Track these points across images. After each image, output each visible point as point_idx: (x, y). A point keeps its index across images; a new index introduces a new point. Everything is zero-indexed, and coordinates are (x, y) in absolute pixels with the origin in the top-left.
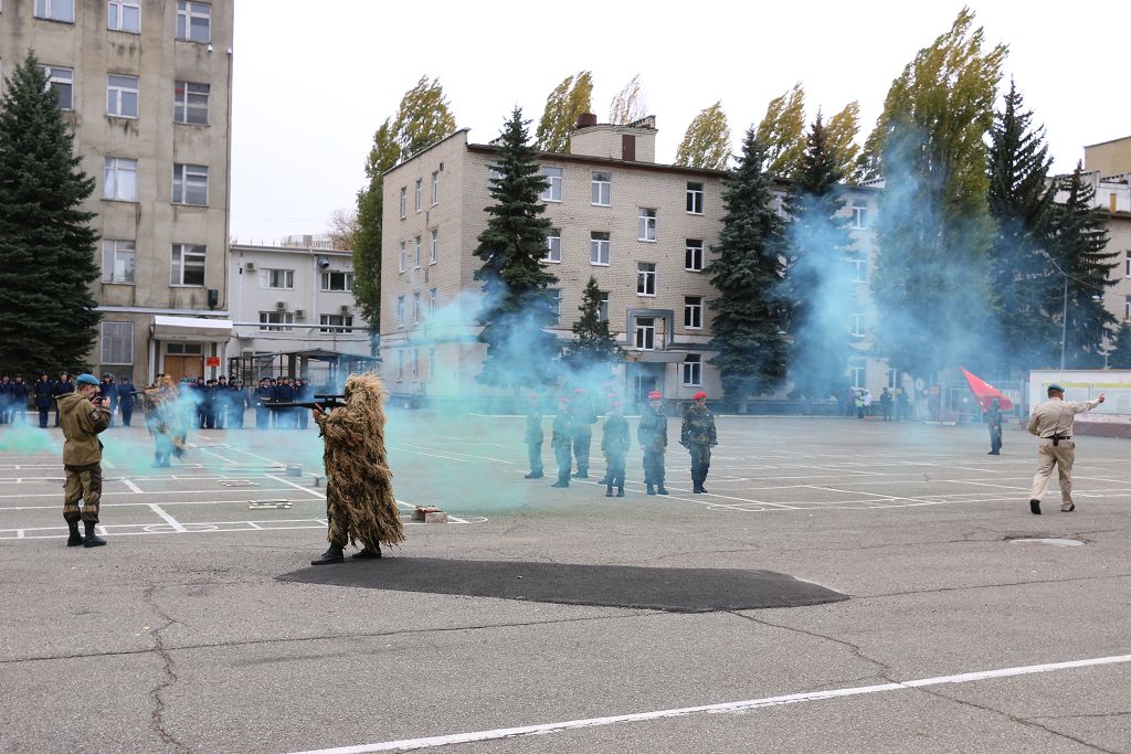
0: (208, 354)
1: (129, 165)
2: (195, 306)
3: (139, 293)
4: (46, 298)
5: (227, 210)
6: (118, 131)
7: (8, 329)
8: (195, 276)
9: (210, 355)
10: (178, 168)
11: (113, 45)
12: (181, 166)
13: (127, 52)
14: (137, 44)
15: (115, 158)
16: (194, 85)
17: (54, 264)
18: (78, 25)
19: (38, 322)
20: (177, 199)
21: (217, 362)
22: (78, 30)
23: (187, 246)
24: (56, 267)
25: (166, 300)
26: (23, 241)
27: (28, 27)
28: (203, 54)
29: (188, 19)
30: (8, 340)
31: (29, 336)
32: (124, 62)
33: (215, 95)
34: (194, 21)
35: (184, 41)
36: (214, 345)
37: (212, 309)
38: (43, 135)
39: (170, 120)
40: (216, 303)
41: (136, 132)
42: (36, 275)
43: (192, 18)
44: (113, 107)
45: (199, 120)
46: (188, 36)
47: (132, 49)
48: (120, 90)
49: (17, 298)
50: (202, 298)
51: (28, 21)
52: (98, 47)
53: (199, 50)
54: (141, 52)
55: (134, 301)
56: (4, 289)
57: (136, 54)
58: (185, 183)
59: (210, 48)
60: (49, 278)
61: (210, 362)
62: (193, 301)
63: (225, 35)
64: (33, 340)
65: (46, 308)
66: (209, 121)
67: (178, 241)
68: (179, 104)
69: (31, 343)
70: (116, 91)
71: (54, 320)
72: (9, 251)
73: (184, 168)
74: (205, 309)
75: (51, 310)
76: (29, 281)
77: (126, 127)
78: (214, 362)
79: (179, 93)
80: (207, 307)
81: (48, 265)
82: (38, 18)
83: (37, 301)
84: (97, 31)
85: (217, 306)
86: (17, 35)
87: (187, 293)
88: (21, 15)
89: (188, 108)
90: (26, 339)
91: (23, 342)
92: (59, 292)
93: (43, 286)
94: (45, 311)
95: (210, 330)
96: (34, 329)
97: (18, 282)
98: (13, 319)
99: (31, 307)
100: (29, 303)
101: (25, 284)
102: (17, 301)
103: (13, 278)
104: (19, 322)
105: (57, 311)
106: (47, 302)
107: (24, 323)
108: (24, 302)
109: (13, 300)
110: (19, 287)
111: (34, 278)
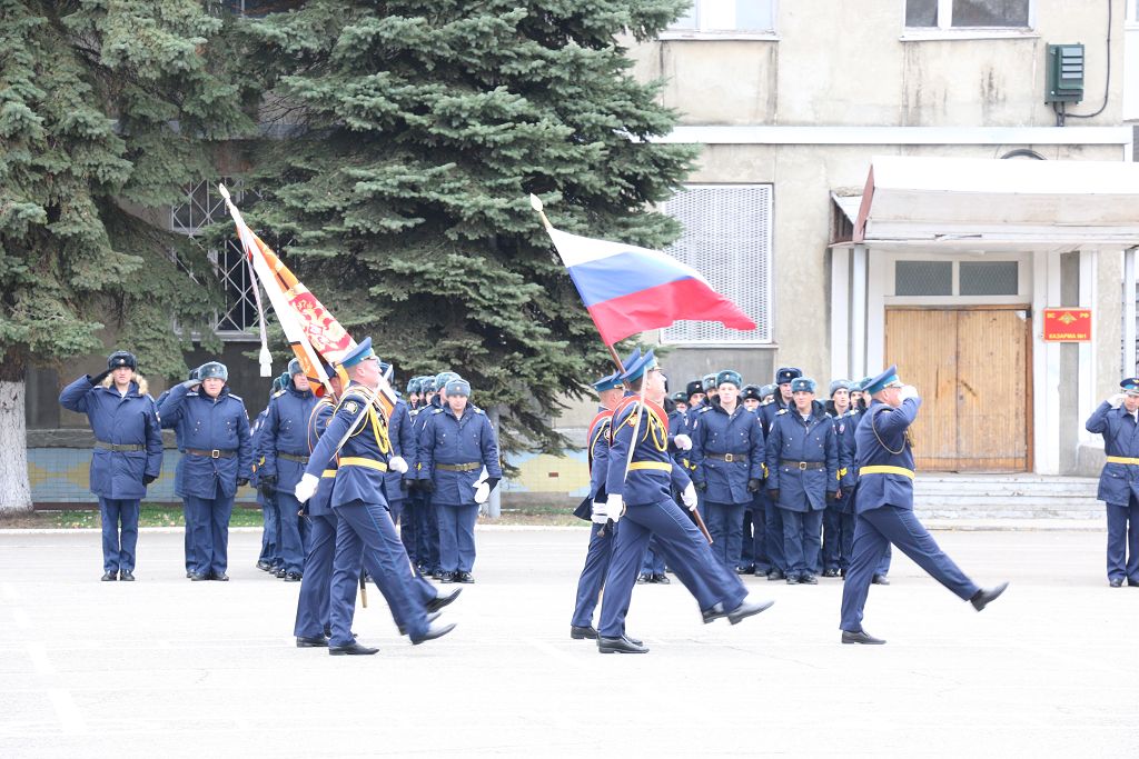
0: (1046, 294)
2: (999, 113)
3: (790, 69)
4: (520, 104)
9: (1055, 302)
19: (495, 192)
21: (1082, 326)
25: (890, 95)
30: (397, 264)
31: (464, 245)
36: (1071, 261)
37: (1061, 119)
40: (1076, 95)
49: (422, 109)
50: (1025, 78)
55: (773, 103)
56: (382, 77)
61: (1054, 326)
62: (990, 92)
64: (479, 262)
65: (518, 142)
69: (471, 272)
71: (538, 184)
74: (1032, 122)
75: (533, 146)
76: (460, 44)
78: (1070, 326)
80: (1046, 114)
83: (489, 116)
85: (1081, 108)
90: (454, 257)
91: (444, 267)
92: (559, 80)
93: (508, 59)
94: (515, 154)
95: (1076, 201)
96: (482, 218)
97: (426, 49)
98: (414, 187)
99: (470, 138)
100: (465, 125)
101: (448, 53)
102: (424, 120)
103: (404, 31)
104: (433, 195)
105: (553, 152)
106: (520, 118)
107: (450, 200)
108: (446, 120)
109: (409, 116)
110: (430, 67)
111: (474, 29)
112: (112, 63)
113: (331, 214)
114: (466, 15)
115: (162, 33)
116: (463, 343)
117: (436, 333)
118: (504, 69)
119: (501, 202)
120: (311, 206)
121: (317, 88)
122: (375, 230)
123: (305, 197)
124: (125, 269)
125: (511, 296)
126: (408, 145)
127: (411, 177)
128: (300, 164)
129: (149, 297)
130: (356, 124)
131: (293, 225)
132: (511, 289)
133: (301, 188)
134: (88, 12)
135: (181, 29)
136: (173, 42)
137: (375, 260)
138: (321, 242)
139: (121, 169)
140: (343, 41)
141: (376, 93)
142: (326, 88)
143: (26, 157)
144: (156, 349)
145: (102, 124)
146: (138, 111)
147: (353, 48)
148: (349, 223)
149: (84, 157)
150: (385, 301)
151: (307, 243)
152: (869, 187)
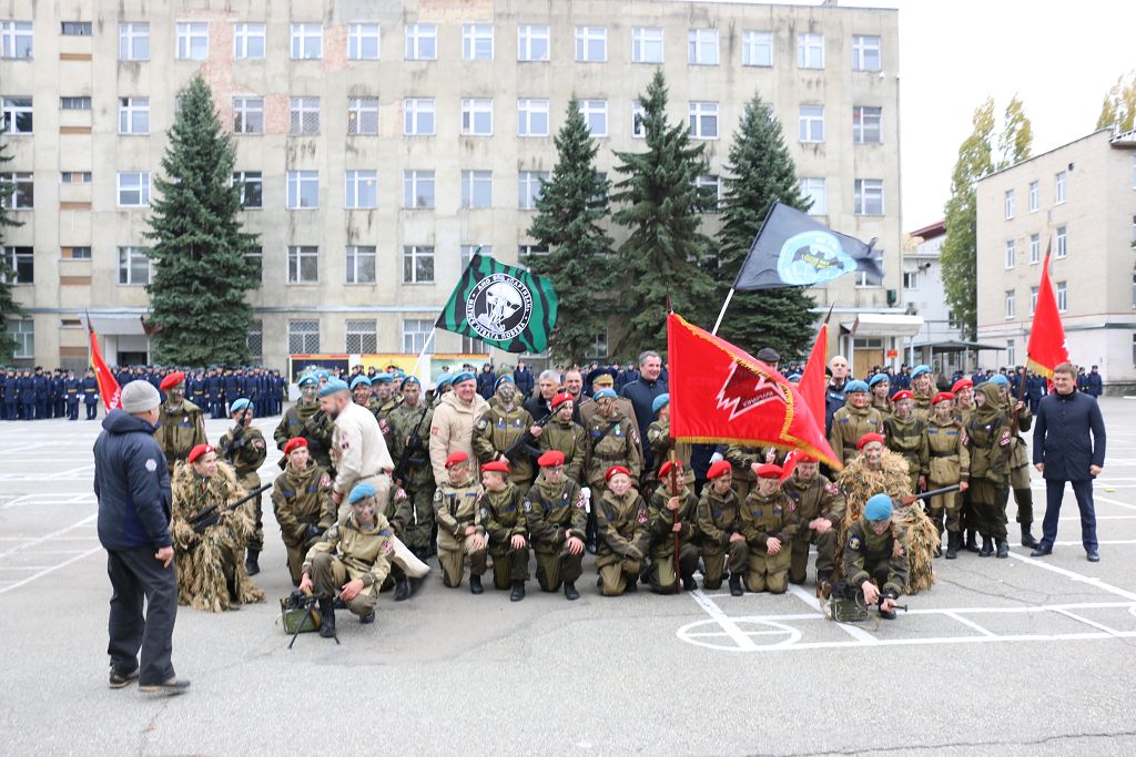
0: (888, 347)
1: (818, 184)
2: (877, 304)
3: (829, 295)
4: (787, 302)
5: (900, 218)
6: (810, 154)
7: (760, 330)
9: (890, 348)
10: (858, 182)
11: (803, 80)
12: (860, 181)
13: (814, 84)
14: (822, 78)
15: (807, 178)
16: (869, 109)
18: (776, 67)
19: (783, 322)
20: (858, 211)
21: (895, 354)
22: (775, 71)
25: (852, 300)
27: (739, 73)
28: (876, 81)
29: (861, 53)
30: (760, 340)
31: (774, 335)
32: (812, 94)
33: (886, 117)
34: (867, 53)
35: (858, 71)
36: (893, 339)
37: (890, 307)
38: (778, 161)
39: (850, 141)
40: (894, 301)
41: (824, 154)
43: (865, 51)
44: (804, 135)
45: (873, 139)
46: (862, 67)
47: (818, 83)
48: (809, 118)
50: (883, 297)
51: (738, 69)
52: (792, 84)
53: (872, 78)
54: (825, 84)
55: (826, 302)
57: (822, 85)
58: (864, 197)
59: (882, 75)
61: (889, 354)
62: (875, 301)
63: (892, 63)
65: (786, 311)
66: (882, 139)
68: (856, 127)
70: (805, 121)
71: (791, 321)
73: (863, 183)
74: (884, 307)
75: (790, 311)
77: (816, 150)
78: (893, 354)
79: (856, 117)
80: (886, 305)
82: (745, 66)
83: (782, 304)
84: (791, 69)
85: (895, 304)
86: (730, 81)
87: (869, 293)
88: (733, 64)
89: (865, 130)
94: (787, 313)
95: (904, 325)
96: (780, 329)
98: (764, 321)
104: (769, 323)
105: (796, 313)
107: (773, 324)
108: (771, 305)
113: (743, 328)
122: (754, 332)
126: (760, 311)
127: (763, 319)
130: (750, 306)
135: (710, 285)
136: (710, 289)
137: (753, 339)
145: (692, 308)
148: (749, 330)
152: (857, 322)
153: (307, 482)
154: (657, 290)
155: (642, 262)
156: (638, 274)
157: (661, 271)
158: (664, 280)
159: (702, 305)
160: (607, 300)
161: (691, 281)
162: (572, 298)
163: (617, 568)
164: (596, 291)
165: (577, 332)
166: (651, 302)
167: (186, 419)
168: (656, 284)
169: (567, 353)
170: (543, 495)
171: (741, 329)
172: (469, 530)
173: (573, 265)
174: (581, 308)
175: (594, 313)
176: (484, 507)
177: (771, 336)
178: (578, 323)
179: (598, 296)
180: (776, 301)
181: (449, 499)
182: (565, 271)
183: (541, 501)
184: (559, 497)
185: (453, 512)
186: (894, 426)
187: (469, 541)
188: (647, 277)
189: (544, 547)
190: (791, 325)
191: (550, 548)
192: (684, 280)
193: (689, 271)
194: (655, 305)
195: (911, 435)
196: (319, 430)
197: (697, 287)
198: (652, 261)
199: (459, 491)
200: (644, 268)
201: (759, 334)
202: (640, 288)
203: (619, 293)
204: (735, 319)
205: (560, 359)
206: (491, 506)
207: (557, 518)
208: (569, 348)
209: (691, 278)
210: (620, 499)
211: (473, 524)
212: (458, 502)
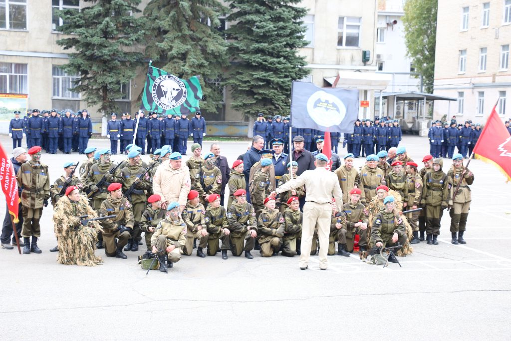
0: (361, 98)
2: (354, 63)
3: (316, 53)
4: (284, 61)
7: (261, 84)
8: (352, 41)
9: (363, 99)
17: (288, 36)
19: (280, 77)
21: (367, 104)
23: (348, 18)
24: (288, 38)
25: (335, 60)
26: (269, 19)
30: (261, 91)
31: (273, 88)
36: (366, 92)
37: (365, 65)
40: (368, 60)
42: (278, 44)
49: (266, 61)
50: (359, 57)
55: (313, 60)
56: (259, 55)
60: (285, 46)
61: (362, 104)
62: (352, 59)
64: (276, 91)
65: (283, 68)
67: (342, 15)
69: (274, 93)
71: (286, 76)
72: (263, 28)
74: (360, 65)
75: (286, 69)
76: (273, 49)
78: (365, 104)
80: (362, 64)
81: (284, 36)
83: (279, 63)
85: (368, 63)
87: (348, 52)
90: (272, 90)
91: (270, 92)
92: (290, 56)
93: (281, 52)
94: (283, 70)
95: (375, 81)
96: (278, 83)
97: (267, 50)
98: (265, 76)
99: (276, 67)
100: (275, 64)
101: (271, 50)
102: (266, 63)
103: (264, 46)
104: (269, 78)
105: (290, 70)
106: (285, 64)
107: (272, 79)
108: (271, 63)
109: (264, 63)
110: (267, 53)
111: (276, 46)
112: (210, 52)
113: (248, 81)
114: (273, 43)
115: (219, 46)
116: (270, 107)
117: (265, 105)
118: (281, 54)
119: (282, 80)
120: (244, 80)
121: (246, 57)
122: (257, 85)
123: (242, 78)
124: (209, 91)
125: (280, 98)
126: (262, 68)
127: (264, 75)
128: (240, 71)
129: (210, 97)
130: (254, 64)
131: (240, 83)
132: (281, 97)
133: (241, 76)
134: (203, 42)
135: (222, 45)
137: (255, 90)
138: (245, 87)
139: (208, 71)
140: (251, 48)
141: (258, 58)
142: (248, 57)
143: (194, 70)
144: (211, 107)
145: (206, 64)
146: (210, 60)
147: (253, 49)
148: (252, 83)
149: (202, 69)
150: (257, 99)
151: (242, 87)
152: (338, 77)
153: (120, 204)
154: (178, 47)
155: (165, 24)
156: (161, 33)
157: (181, 31)
158: (184, 39)
159: (214, 61)
160: (135, 53)
161: (206, 41)
162: (105, 51)
163: (269, 244)
164: (126, 45)
165: (110, 80)
166: (173, 58)
167: (43, 171)
168: (177, 41)
169: (99, 97)
170: (237, 210)
171: (246, 82)
172: (199, 227)
173: (108, 22)
174: (113, 60)
175: (123, 63)
176: (208, 216)
177: (270, 88)
178: (110, 72)
179: (126, 49)
180: (275, 60)
181: (190, 214)
182: (101, 26)
183: (236, 213)
184: (245, 211)
185: (191, 220)
186: (392, 177)
187: (199, 233)
188: (170, 35)
189: (236, 234)
190: (286, 79)
191: (240, 235)
192: (201, 40)
193: (204, 32)
194: (175, 60)
195: (400, 182)
196: (112, 178)
197: (212, 47)
198: (173, 22)
199: (194, 210)
200: (167, 28)
201: (260, 87)
202: (164, 45)
203: (144, 47)
204: (241, 74)
205: (94, 102)
206: (211, 216)
207: (243, 221)
208: (101, 93)
209: (206, 39)
210: (271, 212)
211: (201, 225)
212: (195, 215)
